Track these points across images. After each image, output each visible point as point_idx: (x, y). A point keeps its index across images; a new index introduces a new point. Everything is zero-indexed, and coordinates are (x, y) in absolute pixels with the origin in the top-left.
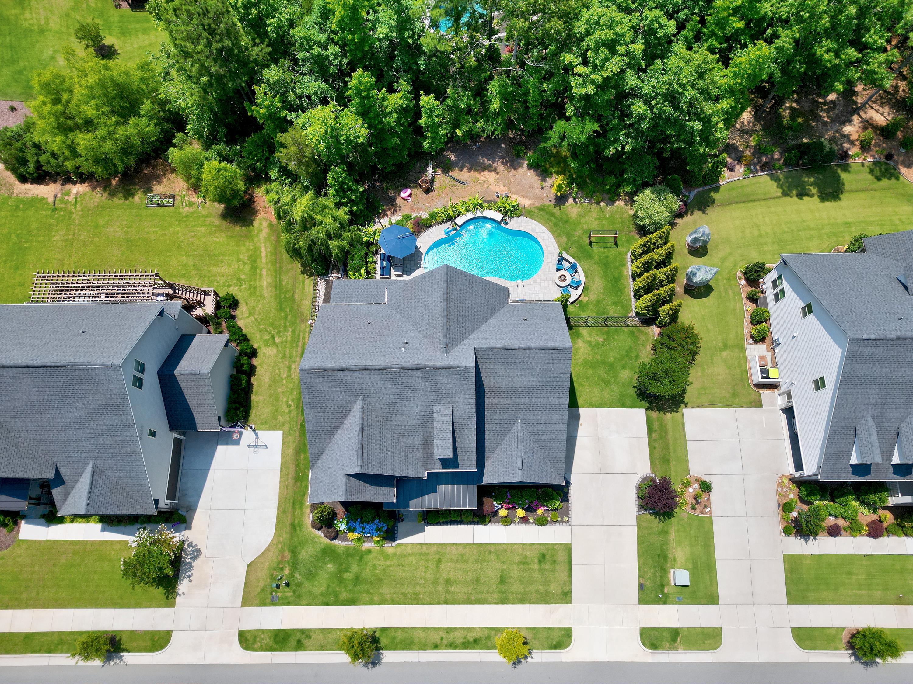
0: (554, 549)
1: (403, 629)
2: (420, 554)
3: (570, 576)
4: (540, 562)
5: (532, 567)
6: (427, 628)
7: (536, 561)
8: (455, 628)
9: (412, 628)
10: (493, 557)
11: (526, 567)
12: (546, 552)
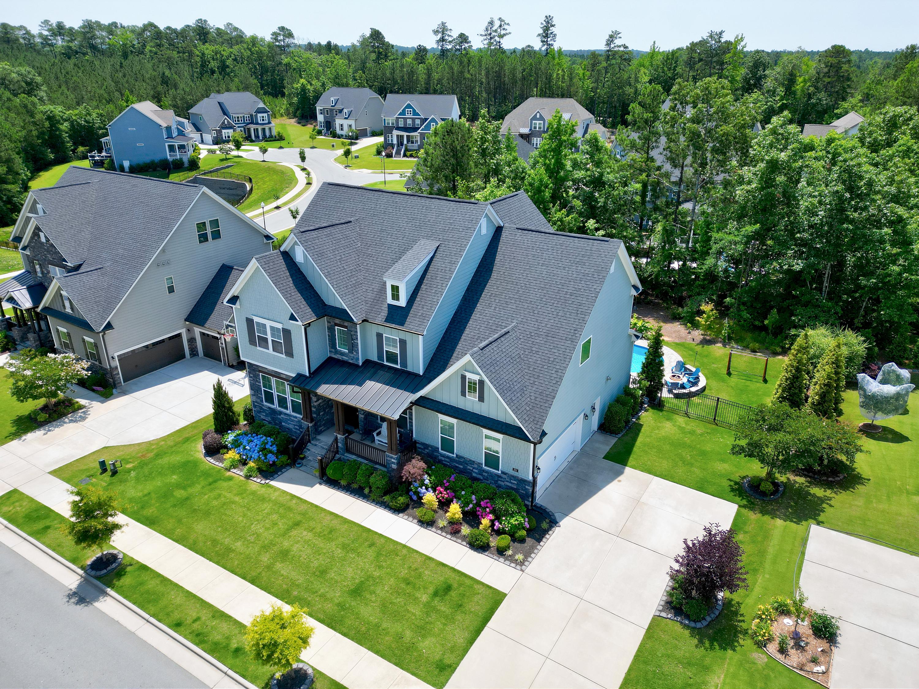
0: (471, 587)
1: (165, 580)
2: (282, 505)
3: (471, 642)
4: (436, 594)
5: (418, 595)
6: (194, 596)
7: (431, 590)
8: (230, 617)
9: (176, 585)
10: (371, 553)
11: (409, 589)
12: (455, 585)
